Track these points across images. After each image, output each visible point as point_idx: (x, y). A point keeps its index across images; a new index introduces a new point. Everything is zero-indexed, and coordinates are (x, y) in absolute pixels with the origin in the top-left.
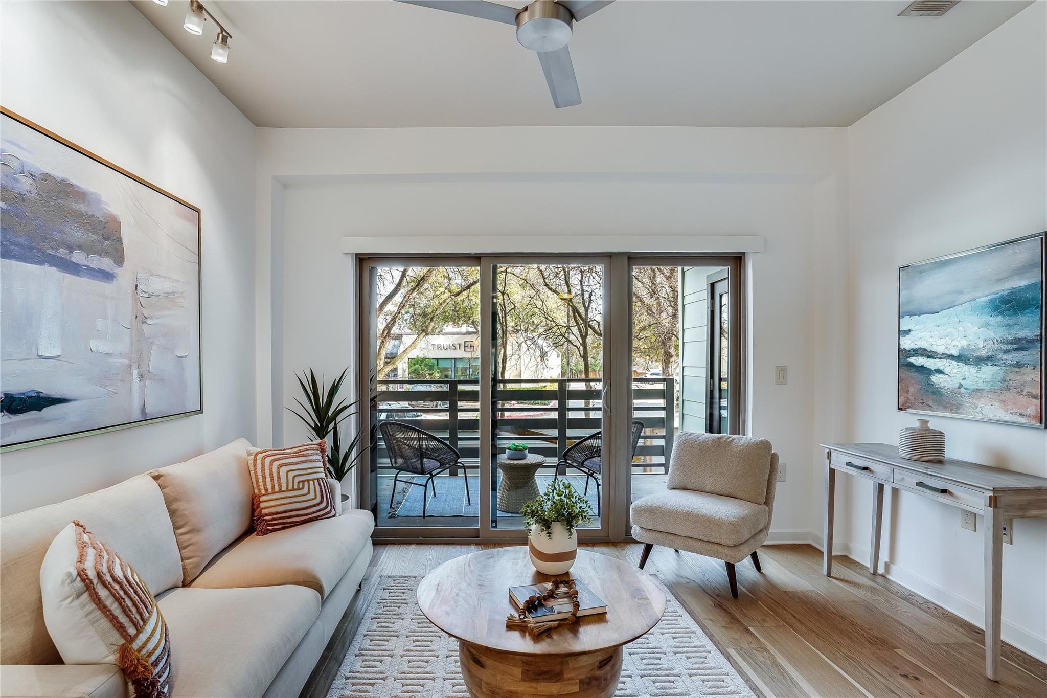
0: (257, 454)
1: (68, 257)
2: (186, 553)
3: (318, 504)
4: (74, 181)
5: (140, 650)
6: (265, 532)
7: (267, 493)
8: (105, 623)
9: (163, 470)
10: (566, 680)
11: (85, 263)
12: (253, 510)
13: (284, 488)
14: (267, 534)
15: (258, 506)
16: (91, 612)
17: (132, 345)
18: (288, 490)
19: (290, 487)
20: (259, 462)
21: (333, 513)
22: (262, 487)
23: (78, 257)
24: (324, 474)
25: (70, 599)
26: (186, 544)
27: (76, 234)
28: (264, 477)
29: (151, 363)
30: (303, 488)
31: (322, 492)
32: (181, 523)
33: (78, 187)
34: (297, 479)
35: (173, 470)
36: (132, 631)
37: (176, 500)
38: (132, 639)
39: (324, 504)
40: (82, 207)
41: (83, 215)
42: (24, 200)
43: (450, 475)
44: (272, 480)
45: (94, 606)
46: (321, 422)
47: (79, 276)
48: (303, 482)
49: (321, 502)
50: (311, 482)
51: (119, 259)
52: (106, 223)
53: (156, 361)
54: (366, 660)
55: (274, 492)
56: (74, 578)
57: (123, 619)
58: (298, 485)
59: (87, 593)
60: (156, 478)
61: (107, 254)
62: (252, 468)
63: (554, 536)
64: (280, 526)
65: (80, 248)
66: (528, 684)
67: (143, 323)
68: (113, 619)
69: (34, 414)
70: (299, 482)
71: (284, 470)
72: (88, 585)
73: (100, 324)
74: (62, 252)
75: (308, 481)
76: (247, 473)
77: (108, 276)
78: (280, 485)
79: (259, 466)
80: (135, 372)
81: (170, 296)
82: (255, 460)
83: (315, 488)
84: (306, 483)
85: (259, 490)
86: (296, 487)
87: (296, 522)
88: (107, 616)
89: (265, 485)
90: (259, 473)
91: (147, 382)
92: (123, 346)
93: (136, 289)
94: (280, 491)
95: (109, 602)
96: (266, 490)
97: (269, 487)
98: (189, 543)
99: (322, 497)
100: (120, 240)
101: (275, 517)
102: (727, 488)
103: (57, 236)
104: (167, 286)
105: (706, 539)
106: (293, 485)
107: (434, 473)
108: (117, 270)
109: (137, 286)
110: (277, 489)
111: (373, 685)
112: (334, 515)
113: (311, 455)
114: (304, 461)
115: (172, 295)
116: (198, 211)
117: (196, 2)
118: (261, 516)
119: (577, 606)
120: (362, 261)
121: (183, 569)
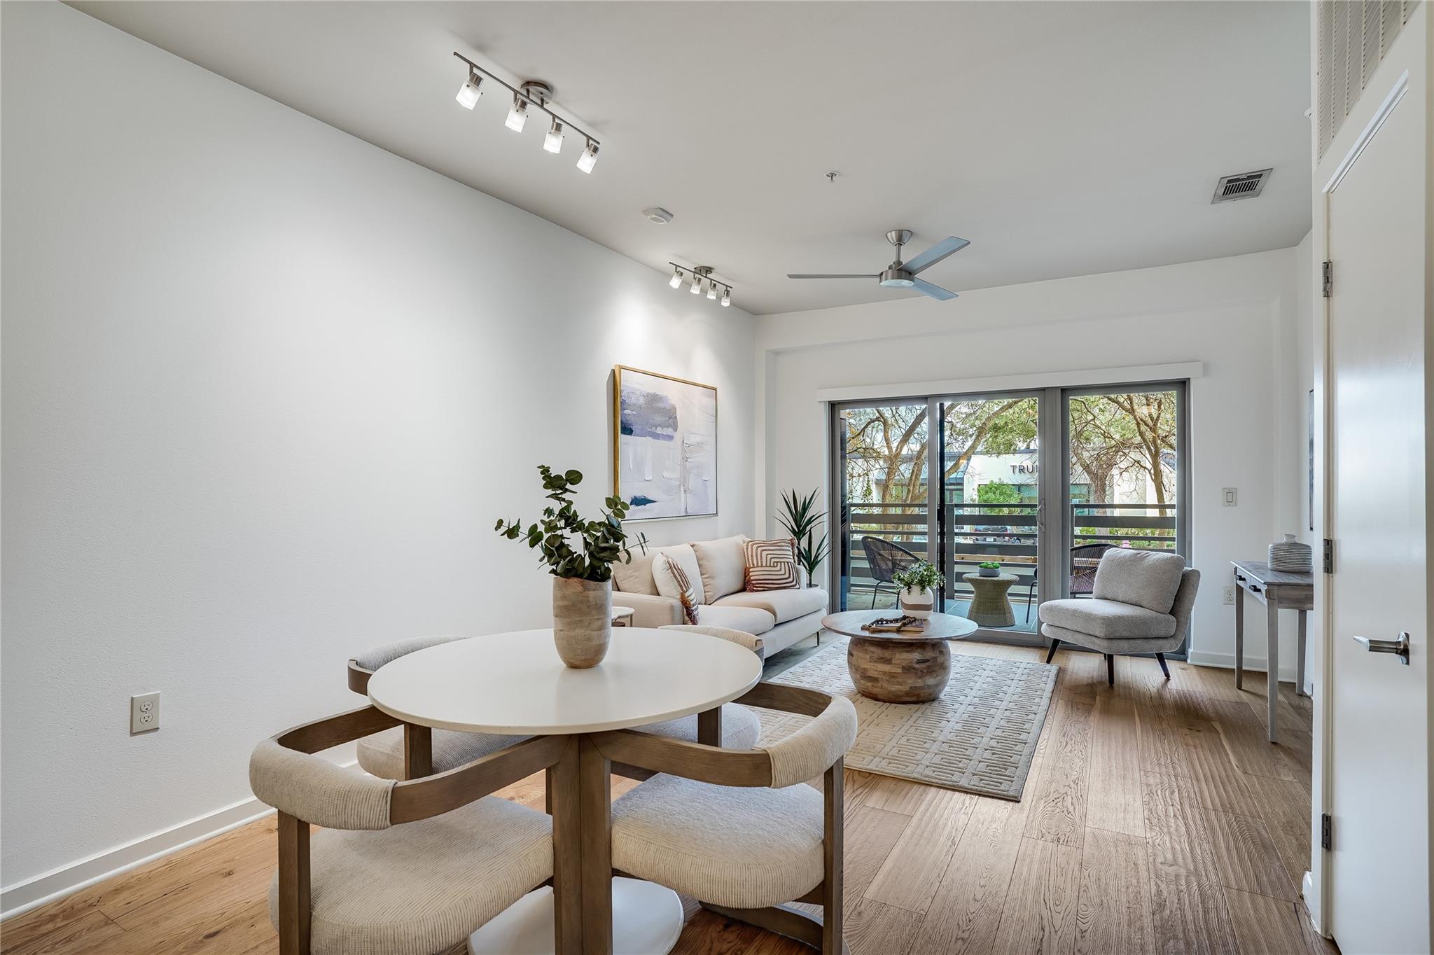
0: (748, 543)
1: (655, 432)
2: (706, 589)
3: (786, 579)
5: (688, 597)
6: (753, 591)
7: (754, 567)
9: (696, 543)
10: (893, 664)
11: (661, 433)
12: (746, 577)
13: (764, 565)
15: (749, 574)
17: (681, 474)
18: (766, 566)
19: (768, 565)
20: (749, 547)
21: (798, 586)
22: (751, 563)
23: (659, 431)
24: (794, 561)
26: (706, 582)
27: (659, 419)
28: (752, 556)
29: (690, 484)
30: (777, 566)
31: (789, 570)
32: (704, 572)
33: (659, 395)
34: (773, 560)
35: (705, 545)
36: (684, 589)
37: (702, 559)
38: (685, 592)
39: (791, 579)
40: (660, 405)
41: (661, 408)
42: (641, 408)
44: (757, 559)
46: (798, 528)
47: (659, 440)
48: (777, 562)
49: (789, 577)
50: (783, 563)
51: (676, 429)
52: (670, 410)
53: (692, 483)
55: (758, 566)
57: (682, 584)
58: (774, 564)
60: (692, 546)
61: (671, 426)
62: (745, 551)
63: (912, 593)
64: (761, 589)
65: (660, 426)
67: (686, 461)
68: (679, 582)
69: (643, 507)
70: (774, 562)
71: (764, 553)
73: (667, 464)
74: (653, 429)
75: (781, 562)
76: (743, 554)
77: (670, 438)
78: (762, 562)
79: (750, 549)
80: (682, 489)
81: (700, 444)
82: (747, 546)
83: (785, 567)
84: (779, 564)
85: (749, 565)
86: (772, 565)
87: (772, 588)
89: (753, 561)
90: (750, 555)
91: (688, 494)
92: (677, 474)
93: (683, 443)
94: (762, 566)
95: (677, 575)
96: (753, 565)
97: (755, 563)
99: (790, 574)
100: (676, 418)
101: (757, 582)
102: (1134, 597)
103: (651, 422)
104: (698, 439)
105: (1086, 632)
108: (675, 434)
109: (683, 441)
112: (799, 588)
113: (784, 546)
114: (779, 550)
115: (702, 443)
116: (715, 389)
117: (713, 282)
118: (750, 580)
119: (904, 625)
120: (834, 407)
121: (705, 597)
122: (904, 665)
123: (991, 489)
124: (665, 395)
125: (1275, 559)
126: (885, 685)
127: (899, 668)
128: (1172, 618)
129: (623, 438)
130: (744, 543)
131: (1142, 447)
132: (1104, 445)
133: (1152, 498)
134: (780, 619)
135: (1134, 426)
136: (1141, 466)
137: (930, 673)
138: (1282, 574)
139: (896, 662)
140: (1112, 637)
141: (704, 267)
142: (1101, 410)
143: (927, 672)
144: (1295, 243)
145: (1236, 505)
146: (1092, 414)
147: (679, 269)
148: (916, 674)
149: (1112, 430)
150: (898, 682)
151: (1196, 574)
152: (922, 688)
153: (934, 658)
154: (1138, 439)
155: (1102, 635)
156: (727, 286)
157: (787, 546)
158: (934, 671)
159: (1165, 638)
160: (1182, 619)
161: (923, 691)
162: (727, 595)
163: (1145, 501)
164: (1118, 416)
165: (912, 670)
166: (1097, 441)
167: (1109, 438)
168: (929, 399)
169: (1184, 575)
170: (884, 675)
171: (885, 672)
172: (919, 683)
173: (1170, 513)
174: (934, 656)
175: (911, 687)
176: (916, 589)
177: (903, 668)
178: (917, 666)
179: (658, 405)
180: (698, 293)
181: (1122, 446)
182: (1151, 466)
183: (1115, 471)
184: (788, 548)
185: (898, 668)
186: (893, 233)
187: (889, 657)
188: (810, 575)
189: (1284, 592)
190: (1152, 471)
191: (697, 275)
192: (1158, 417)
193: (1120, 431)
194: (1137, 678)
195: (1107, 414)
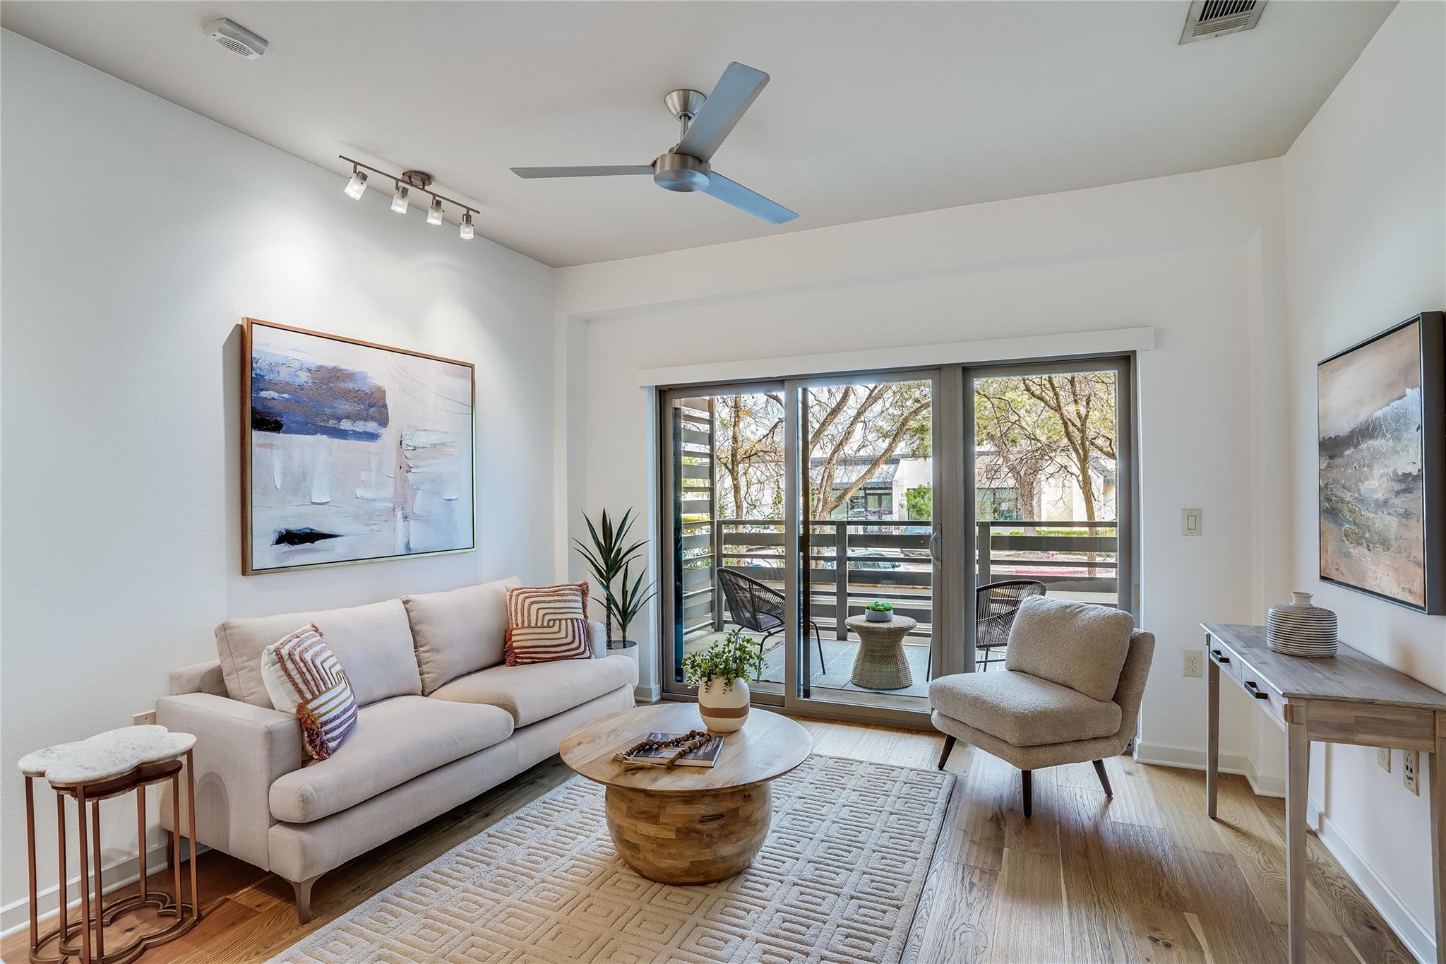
0: (513, 591)
1: (337, 427)
2: (425, 668)
3: (568, 644)
4: (342, 366)
6: (515, 664)
7: (518, 628)
8: (290, 686)
10: (662, 824)
11: (352, 428)
12: (505, 642)
13: (533, 624)
14: (515, 665)
15: (510, 639)
16: (281, 677)
17: (396, 491)
18: (536, 626)
19: (539, 624)
20: (513, 598)
21: (587, 654)
22: (514, 622)
23: (345, 425)
24: (583, 616)
25: (269, 665)
26: (426, 660)
27: (344, 407)
28: (516, 611)
29: (416, 506)
30: (554, 626)
31: (574, 632)
32: (422, 643)
33: (346, 370)
34: (548, 617)
35: (427, 600)
36: (309, 696)
37: (420, 622)
38: (308, 702)
39: (576, 644)
40: (350, 385)
41: (350, 391)
42: (302, 389)
43: (838, 639)
44: (523, 615)
45: (283, 673)
46: (606, 564)
47: (346, 439)
48: (554, 620)
49: (572, 642)
50: (563, 622)
51: (384, 422)
52: (371, 394)
53: (421, 504)
54: (571, 794)
55: (523, 627)
56: (271, 652)
57: (302, 686)
58: (548, 623)
59: (279, 664)
60: (405, 602)
61: (373, 419)
62: (507, 603)
64: (529, 660)
65: (348, 417)
66: (630, 821)
67: (407, 472)
68: (295, 684)
69: (308, 545)
70: (549, 620)
71: (534, 607)
72: (281, 659)
73: (364, 476)
74: (332, 423)
75: (560, 620)
76: (504, 610)
77: (372, 437)
78: (529, 621)
79: (513, 601)
80: (399, 514)
81: (436, 446)
82: (511, 596)
83: (567, 627)
84: (557, 622)
85: (512, 624)
86: (545, 624)
87: (545, 658)
88: (291, 681)
89: (516, 620)
90: (513, 609)
91: (412, 522)
92: (389, 491)
93: (401, 444)
94: (529, 626)
95: (294, 673)
96: (517, 625)
97: (520, 622)
98: (430, 660)
99: (574, 637)
100: (385, 406)
101: (523, 650)
102: (1058, 672)
103: (328, 411)
104: (432, 438)
106: (543, 622)
107: (772, 631)
108: (382, 431)
109: (401, 441)
110: (526, 625)
111: (559, 811)
112: (589, 658)
113: (567, 595)
114: (559, 601)
115: (442, 444)
116: (472, 367)
117: (437, 198)
118: (512, 648)
119: (682, 755)
120: (664, 394)
121: (422, 681)
122: (679, 825)
123: (919, 493)
124: (364, 370)
125: (1280, 634)
126: (650, 857)
127: (671, 831)
128: (1117, 708)
129: (258, 437)
130: (508, 591)
131: (1068, 450)
132: (1030, 448)
133: (1080, 515)
134: (523, 720)
135: (1060, 427)
136: (1068, 472)
137: (725, 836)
138: (1293, 658)
139: (669, 820)
140: (1029, 744)
141: (416, 172)
142: (1027, 411)
143: (720, 836)
144: (1281, 151)
145: (1200, 534)
146: (1018, 415)
147: (359, 168)
148: (700, 840)
149: (1038, 431)
150: (670, 854)
151: (1148, 639)
152: (714, 862)
153: (734, 809)
154: (1065, 441)
155: (1014, 741)
156: (468, 209)
157: (575, 595)
158: (732, 834)
159: (1107, 738)
160: (1130, 709)
161: (714, 867)
162: (469, 673)
163: (1072, 516)
164: (1045, 415)
165: (693, 834)
166: (1024, 444)
167: (1034, 439)
168: (786, 382)
169: (1132, 641)
170: (647, 841)
171: (650, 837)
172: (707, 855)
173: (1103, 532)
174: (734, 807)
175: (691, 862)
176: (719, 683)
177: (678, 831)
178: (699, 827)
179: (343, 385)
180: (404, 211)
181: (1046, 451)
182: (1079, 472)
183: (1041, 476)
184: (574, 598)
185: (668, 830)
186: (675, 94)
187: (655, 811)
188: (624, 631)
189: (1316, 712)
190: (1081, 478)
191: (401, 184)
192: (1087, 415)
193: (1046, 432)
194: (1065, 796)
195: (1033, 415)
